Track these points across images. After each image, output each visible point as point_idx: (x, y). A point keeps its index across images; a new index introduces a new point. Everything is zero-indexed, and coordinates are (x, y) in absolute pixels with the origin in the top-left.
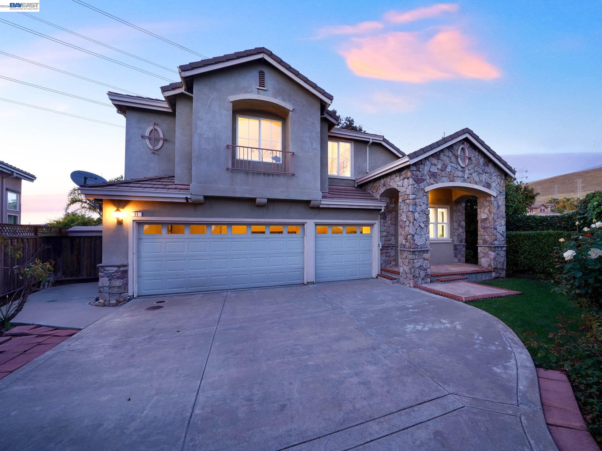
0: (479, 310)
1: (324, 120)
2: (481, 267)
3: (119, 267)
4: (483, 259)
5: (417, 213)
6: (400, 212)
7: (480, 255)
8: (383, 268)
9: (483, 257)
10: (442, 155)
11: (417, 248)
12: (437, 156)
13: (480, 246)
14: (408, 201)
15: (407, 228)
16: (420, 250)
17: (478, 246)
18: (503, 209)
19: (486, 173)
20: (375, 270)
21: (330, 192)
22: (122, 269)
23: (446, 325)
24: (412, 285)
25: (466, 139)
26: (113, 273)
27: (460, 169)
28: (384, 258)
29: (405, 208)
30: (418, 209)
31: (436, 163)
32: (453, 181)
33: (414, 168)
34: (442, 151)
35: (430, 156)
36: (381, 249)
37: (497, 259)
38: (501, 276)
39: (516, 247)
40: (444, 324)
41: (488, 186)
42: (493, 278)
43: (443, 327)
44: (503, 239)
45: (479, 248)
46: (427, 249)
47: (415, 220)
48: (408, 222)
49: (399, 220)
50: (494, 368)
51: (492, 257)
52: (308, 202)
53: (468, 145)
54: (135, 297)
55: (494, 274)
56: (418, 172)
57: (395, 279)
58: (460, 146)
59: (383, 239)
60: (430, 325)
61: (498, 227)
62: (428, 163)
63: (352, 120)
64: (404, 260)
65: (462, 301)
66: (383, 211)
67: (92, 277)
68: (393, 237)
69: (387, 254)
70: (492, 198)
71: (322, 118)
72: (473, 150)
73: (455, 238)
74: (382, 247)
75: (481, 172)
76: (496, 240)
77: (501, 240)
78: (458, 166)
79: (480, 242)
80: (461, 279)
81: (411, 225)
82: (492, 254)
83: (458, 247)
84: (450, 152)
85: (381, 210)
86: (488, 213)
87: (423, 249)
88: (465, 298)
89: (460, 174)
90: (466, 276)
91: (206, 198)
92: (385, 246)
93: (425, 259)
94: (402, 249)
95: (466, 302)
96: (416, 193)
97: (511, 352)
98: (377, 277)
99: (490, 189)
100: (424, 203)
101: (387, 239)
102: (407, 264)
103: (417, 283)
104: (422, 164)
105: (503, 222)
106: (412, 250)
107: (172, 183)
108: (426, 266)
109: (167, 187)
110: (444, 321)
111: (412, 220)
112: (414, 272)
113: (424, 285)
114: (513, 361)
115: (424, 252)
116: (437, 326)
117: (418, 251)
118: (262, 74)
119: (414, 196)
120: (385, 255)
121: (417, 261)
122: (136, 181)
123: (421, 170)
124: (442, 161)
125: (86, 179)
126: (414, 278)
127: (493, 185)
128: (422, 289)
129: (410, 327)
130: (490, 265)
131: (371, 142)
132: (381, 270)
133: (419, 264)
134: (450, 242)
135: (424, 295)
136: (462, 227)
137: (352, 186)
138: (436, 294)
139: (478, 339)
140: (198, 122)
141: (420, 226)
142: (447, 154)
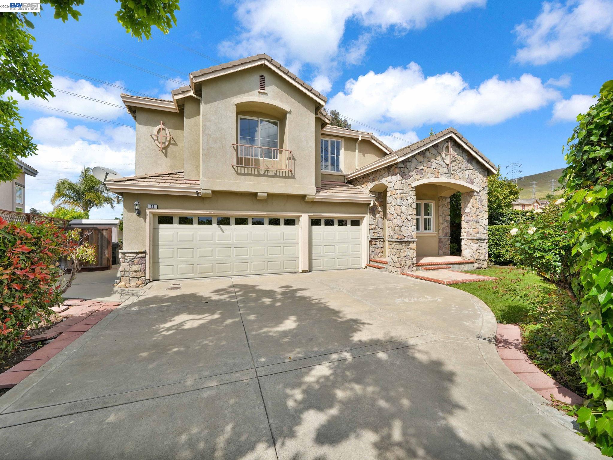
0: (458, 290)
1: (318, 120)
2: (464, 258)
3: (137, 253)
4: (466, 250)
5: (404, 207)
6: (388, 205)
7: (463, 247)
8: (371, 259)
9: (467, 249)
10: (427, 153)
11: (404, 239)
12: (423, 154)
13: (464, 239)
14: (396, 196)
15: (395, 220)
16: (407, 240)
17: (461, 239)
18: (486, 203)
19: (469, 169)
20: (364, 261)
21: (322, 187)
22: (140, 255)
23: (429, 299)
24: (399, 272)
25: (451, 138)
26: (133, 259)
27: (445, 165)
28: (373, 250)
29: (393, 202)
30: (405, 203)
31: (422, 160)
32: (438, 177)
33: (402, 165)
34: (428, 149)
35: (416, 154)
36: (370, 241)
37: (479, 251)
38: (483, 266)
39: (498, 241)
40: (427, 298)
41: (472, 182)
42: (475, 268)
43: (426, 300)
44: (485, 232)
45: (462, 240)
46: (413, 240)
47: (402, 212)
48: (396, 215)
49: (388, 213)
50: (465, 323)
51: (475, 249)
52: (304, 197)
53: (453, 143)
54: (151, 281)
55: (476, 265)
56: (406, 169)
57: (384, 268)
58: (444, 144)
59: (371, 231)
60: (416, 299)
61: (480, 220)
62: (414, 160)
63: (338, 114)
64: (392, 250)
65: (444, 284)
66: (372, 205)
67: (99, 266)
68: (381, 230)
69: (376, 246)
70: (475, 193)
71: (316, 118)
72: (457, 148)
73: (440, 231)
74: (371, 239)
75: (465, 169)
76: (478, 233)
77: (484, 233)
78: (442, 162)
79: (464, 234)
80: (444, 268)
81: (399, 217)
82: (475, 246)
83: (443, 240)
84: (435, 150)
85: (370, 204)
86: (472, 207)
87: (410, 240)
88: (447, 282)
89: (445, 170)
90: (449, 266)
91: (214, 192)
92: (374, 237)
93: (411, 249)
94: (390, 240)
95: (447, 285)
96: (403, 188)
97: (480, 315)
98: (366, 267)
99: (473, 184)
100: (411, 198)
101: (376, 231)
102: (394, 254)
103: (404, 271)
104: (409, 161)
105: (486, 216)
106: (399, 240)
107: (181, 179)
108: (412, 255)
109: (177, 182)
110: (427, 297)
111: (399, 213)
112: (401, 261)
113: (410, 273)
114: (480, 319)
115: (409, 242)
116: (421, 300)
117: (405, 241)
118: (262, 78)
119: (401, 191)
120: (373, 246)
121: (404, 251)
122: (150, 177)
123: (408, 167)
124: (427, 158)
125: (107, 174)
126: (401, 266)
127: (476, 180)
128: (408, 275)
129: (398, 300)
130: (472, 256)
131: (360, 139)
132: (370, 261)
133: (406, 253)
134: (436, 235)
135: (410, 280)
136: (447, 221)
137: (342, 181)
138: (421, 279)
139: (455, 307)
140: (206, 123)
141: (407, 218)
142: (433, 152)
